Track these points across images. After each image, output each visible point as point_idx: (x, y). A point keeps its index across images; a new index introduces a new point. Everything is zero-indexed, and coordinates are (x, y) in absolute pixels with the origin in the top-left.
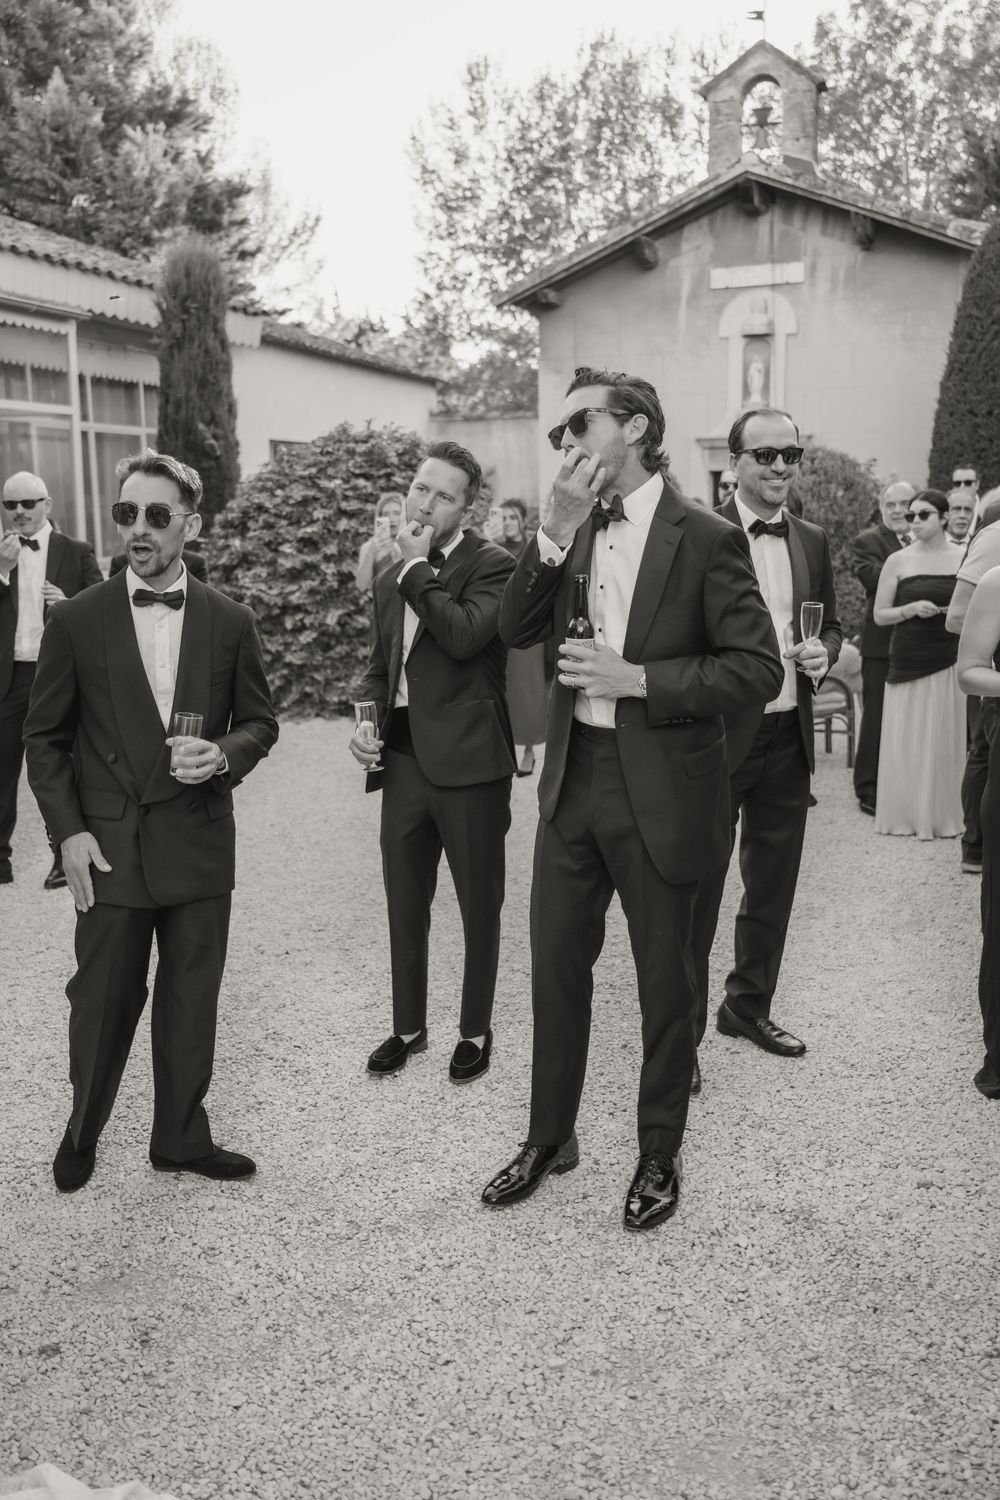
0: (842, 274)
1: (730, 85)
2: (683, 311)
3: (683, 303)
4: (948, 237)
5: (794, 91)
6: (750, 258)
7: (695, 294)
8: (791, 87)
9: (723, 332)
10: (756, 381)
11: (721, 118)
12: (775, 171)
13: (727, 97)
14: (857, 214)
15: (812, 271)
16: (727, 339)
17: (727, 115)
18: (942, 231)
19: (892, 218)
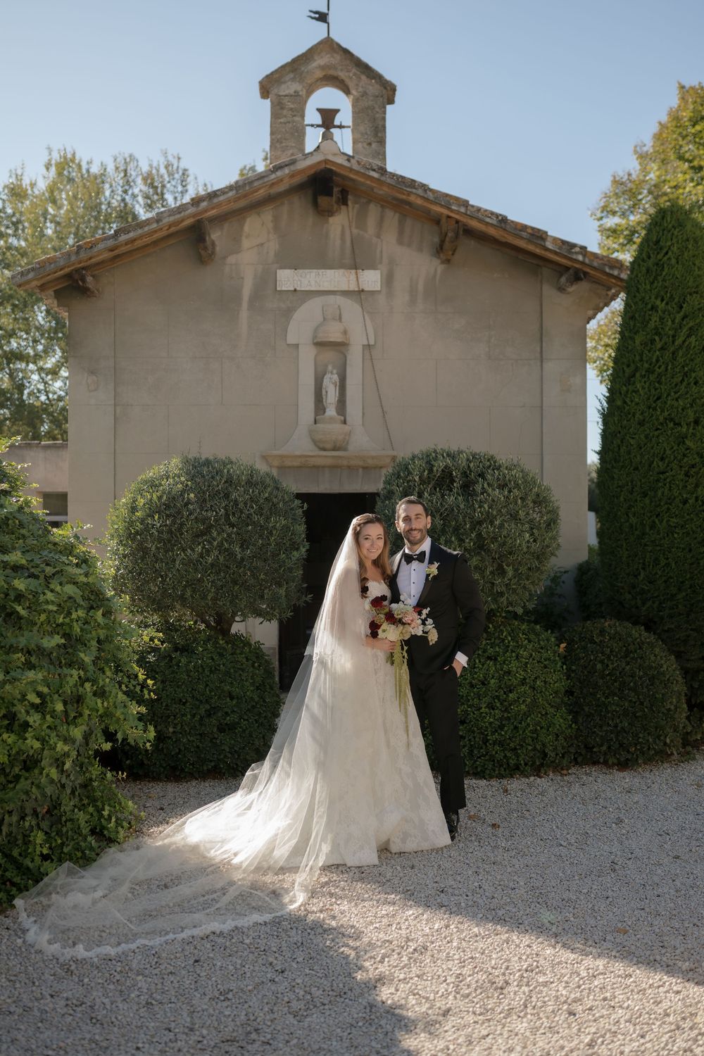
0: (421, 287)
1: (293, 80)
2: (244, 314)
3: (245, 305)
4: (547, 249)
5: (365, 94)
6: (322, 261)
7: (256, 296)
8: (360, 89)
9: (291, 339)
10: (331, 396)
11: (285, 112)
12: (359, 163)
13: (292, 92)
14: (449, 217)
15: (389, 280)
16: (297, 346)
17: (291, 109)
18: (540, 242)
19: (487, 224)
